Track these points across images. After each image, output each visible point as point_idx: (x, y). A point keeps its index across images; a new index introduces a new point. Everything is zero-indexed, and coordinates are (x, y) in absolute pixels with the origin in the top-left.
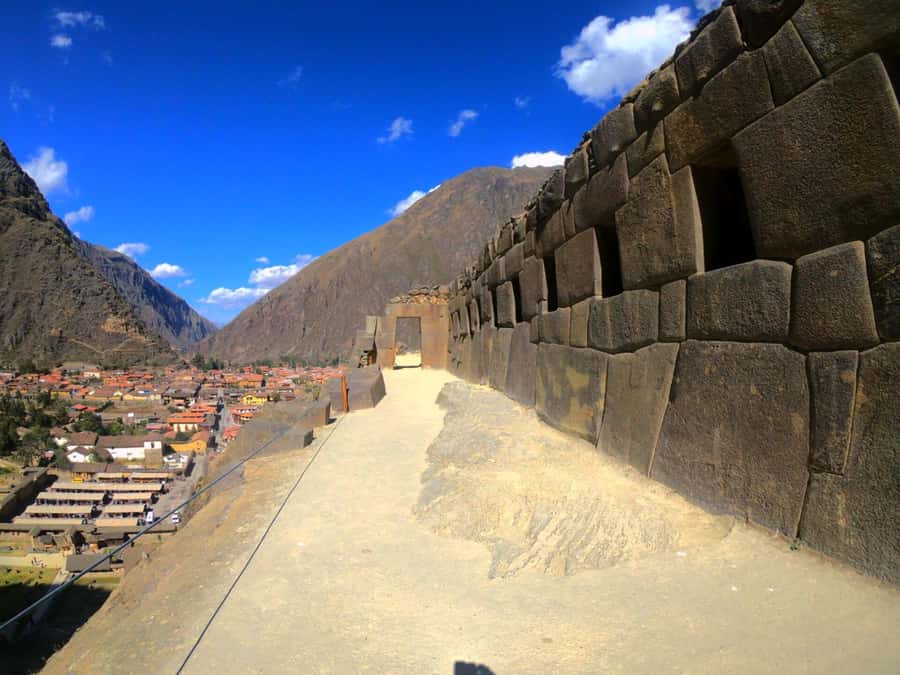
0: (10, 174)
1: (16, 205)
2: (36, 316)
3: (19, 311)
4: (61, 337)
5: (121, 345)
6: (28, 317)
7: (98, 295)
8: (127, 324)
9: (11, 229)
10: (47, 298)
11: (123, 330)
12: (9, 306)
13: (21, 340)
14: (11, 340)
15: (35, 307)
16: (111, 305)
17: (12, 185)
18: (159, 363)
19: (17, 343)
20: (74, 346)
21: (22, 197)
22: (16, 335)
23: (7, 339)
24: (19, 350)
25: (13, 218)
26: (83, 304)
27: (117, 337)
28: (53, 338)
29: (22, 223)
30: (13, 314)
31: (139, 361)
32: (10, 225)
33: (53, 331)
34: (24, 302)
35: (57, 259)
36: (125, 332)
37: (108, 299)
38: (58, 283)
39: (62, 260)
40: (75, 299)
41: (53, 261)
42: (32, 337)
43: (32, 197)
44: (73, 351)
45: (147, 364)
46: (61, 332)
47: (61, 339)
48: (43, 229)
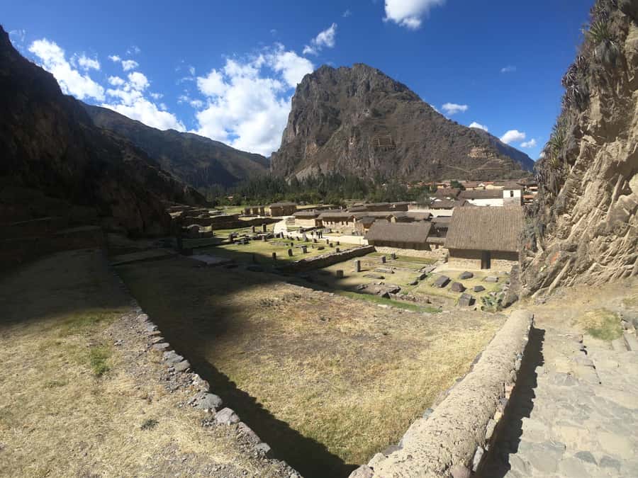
0: (387, 82)
1: (397, 97)
2: (422, 155)
3: (410, 153)
4: (439, 165)
5: (485, 165)
6: (416, 157)
7: (463, 135)
8: (486, 151)
9: (397, 110)
10: (428, 144)
11: (483, 155)
12: (403, 151)
13: (413, 169)
14: (407, 170)
15: (420, 150)
16: (473, 140)
17: (390, 87)
18: (514, 177)
19: (410, 171)
20: (448, 169)
21: (399, 93)
22: (409, 167)
23: (404, 170)
24: (412, 176)
25: (396, 104)
26: (453, 142)
27: (479, 161)
28: (435, 165)
29: (402, 106)
30: (406, 156)
31: (497, 176)
32: (395, 108)
33: (434, 162)
34: (413, 148)
35: (430, 119)
36: (486, 157)
37: (471, 137)
38: (434, 133)
39: (433, 120)
40: (447, 140)
41: (428, 121)
42: (420, 167)
43: (405, 92)
44: (449, 173)
45: (504, 178)
46: (440, 161)
47: (440, 166)
48: (417, 105)
